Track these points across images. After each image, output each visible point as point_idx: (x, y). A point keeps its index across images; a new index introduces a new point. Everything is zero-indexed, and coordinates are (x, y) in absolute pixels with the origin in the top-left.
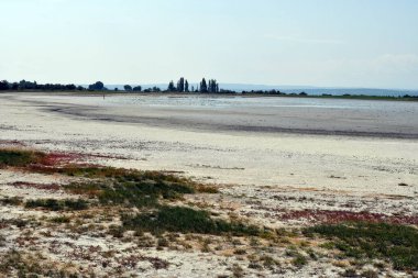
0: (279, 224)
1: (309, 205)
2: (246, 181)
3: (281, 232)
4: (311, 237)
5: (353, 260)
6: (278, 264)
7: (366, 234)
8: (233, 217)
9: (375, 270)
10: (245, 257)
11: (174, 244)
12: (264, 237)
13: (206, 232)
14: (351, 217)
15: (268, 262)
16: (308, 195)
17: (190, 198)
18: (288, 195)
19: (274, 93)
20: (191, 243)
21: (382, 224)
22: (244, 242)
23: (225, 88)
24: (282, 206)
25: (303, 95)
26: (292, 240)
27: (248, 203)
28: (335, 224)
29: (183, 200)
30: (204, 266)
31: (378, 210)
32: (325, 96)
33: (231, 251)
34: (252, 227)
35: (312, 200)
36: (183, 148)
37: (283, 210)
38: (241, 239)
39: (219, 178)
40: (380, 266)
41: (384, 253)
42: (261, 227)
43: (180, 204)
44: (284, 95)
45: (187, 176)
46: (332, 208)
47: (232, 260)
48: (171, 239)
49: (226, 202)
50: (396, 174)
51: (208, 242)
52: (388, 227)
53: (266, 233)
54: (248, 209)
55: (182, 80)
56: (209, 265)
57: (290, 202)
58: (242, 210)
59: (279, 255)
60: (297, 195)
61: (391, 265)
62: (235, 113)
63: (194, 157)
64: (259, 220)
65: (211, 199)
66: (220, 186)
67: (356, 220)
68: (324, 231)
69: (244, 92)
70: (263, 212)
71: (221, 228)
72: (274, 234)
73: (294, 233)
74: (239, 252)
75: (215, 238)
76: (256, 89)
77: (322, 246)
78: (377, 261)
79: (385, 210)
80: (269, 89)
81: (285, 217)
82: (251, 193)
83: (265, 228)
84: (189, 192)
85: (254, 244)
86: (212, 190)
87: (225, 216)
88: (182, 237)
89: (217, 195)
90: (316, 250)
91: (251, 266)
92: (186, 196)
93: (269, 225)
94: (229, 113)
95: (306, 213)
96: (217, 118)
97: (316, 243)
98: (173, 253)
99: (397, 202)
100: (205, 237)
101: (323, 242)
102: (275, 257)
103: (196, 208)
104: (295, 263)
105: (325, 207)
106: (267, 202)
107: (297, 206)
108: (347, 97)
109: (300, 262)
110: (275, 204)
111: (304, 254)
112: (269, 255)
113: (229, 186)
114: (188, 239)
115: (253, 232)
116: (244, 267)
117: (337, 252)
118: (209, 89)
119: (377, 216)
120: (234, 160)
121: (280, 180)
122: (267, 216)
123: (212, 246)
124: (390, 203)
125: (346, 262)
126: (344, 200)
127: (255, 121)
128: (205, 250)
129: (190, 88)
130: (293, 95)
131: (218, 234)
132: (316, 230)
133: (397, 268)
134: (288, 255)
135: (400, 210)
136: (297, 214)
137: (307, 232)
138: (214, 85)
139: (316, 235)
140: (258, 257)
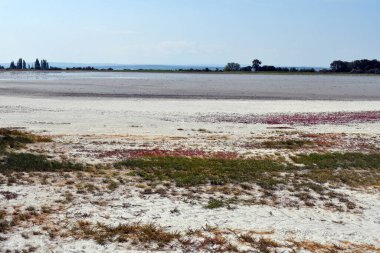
0: (97, 161)
1: (118, 147)
2: (72, 132)
3: (98, 167)
4: (120, 169)
5: (149, 182)
6: (97, 189)
7: (158, 164)
8: (64, 158)
9: (164, 188)
10: (73, 186)
11: (20, 181)
12: (86, 171)
13: (44, 170)
14: (147, 153)
15: (91, 188)
16: (117, 140)
17: (31, 146)
18: (102, 140)
19: (89, 69)
20: (33, 179)
21: (168, 157)
22: (73, 176)
23: (54, 66)
24: (99, 149)
25: (110, 70)
26: (107, 171)
27: (74, 148)
28: (136, 158)
29: (26, 148)
30: (44, 194)
31: (164, 147)
32: (125, 70)
33: (63, 183)
34: (78, 165)
35: (119, 143)
36: (24, 110)
37: (99, 151)
38: (71, 174)
39: (52, 131)
40: (167, 185)
41: (170, 176)
42: (84, 164)
43: (23, 151)
44: (97, 70)
45: (28, 130)
46: (133, 148)
47: (65, 189)
48: (18, 177)
49: (58, 148)
50: (175, 123)
51: (46, 177)
52: (172, 159)
53: (88, 168)
54: (74, 152)
55: (20, 60)
56: (48, 194)
57: (105, 145)
58: (70, 153)
59: (98, 183)
60: (109, 140)
61: (174, 184)
62: (61, 84)
63: (34, 116)
64: (83, 159)
65: (47, 147)
66: (53, 136)
67: (150, 155)
68: (128, 164)
69: (68, 69)
70: (86, 153)
71: (55, 167)
72: (94, 169)
73: (108, 167)
74: (70, 183)
75: (51, 174)
76: (76, 66)
77: (128, 174)
78: (165, 182)
79: (169, 147)
80: (86, 66)
81: (101, 156)
82: (76, 140)
83: (88, 165)
84: (30, 142)
85: (80, 176)
86: (47, 140)
87: (58, 158)
88: (26, 175)
89: (52, 143)
90: (124, 177)
91: (79, 192)
92: (28, 145)
93: (90, 162)
94: (57, 84)
95: (115, 152)
96: (49, 88)
97: (124, 173)
98: (20, 187)
99: (177, 142)
100: (44, 174)
101: (128, 171)
102: (95, 184)
103: (35, 153)
104: (110, 187)
105: (129, 148)
106: (88, 146)
107: (109, 148)
108: (140, 71)
109: (113, 187)
110: (94, 147)
111: (116, 180)
112: (91, 183)
113: (60, 136)
114: (31, 176)
115: (78, 168)
116: (74, 193)
117: (138, 177)
118: (42, 67)
119: (164, 152)
120: (62, 117)
121: (97, 130)
122: (88, 156)
123: (49, 180)
124: (173, 142)
125: (145, 184)
126: (142, 142)
127: (77, 89)
128: (44, 183)
129: (27, 66)
130: (103, 70)
131: (53, 171)
132: (123, 164)
133: (178, 186)
134: (105, 182)
135: (179, 147)
136: (109, 154)
137: (117, 166)
138: (45, 63)
139: (123, 167)
140: (83, 185)
